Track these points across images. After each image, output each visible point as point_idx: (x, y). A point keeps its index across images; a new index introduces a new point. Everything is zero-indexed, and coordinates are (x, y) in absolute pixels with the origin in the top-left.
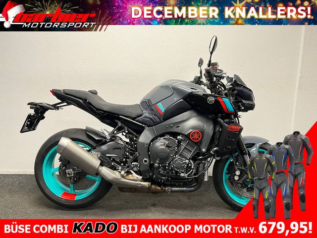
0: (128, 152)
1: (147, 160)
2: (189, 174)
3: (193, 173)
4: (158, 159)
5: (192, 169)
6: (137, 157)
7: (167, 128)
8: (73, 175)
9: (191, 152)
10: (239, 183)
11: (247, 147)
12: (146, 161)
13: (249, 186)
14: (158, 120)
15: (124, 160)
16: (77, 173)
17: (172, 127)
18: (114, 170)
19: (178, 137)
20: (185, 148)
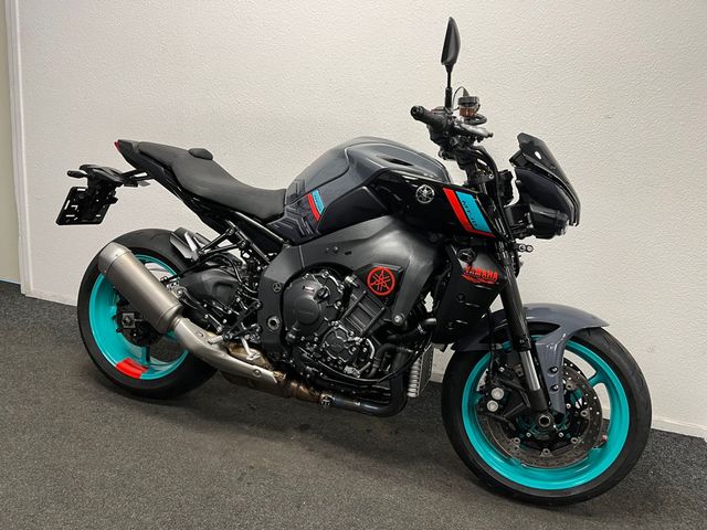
0: (241, 296)
1: (277, 321)
2: (364, 371)
3: (373, 370)
4: (296, 323)
5: (370, 360)
6: (256, 311)
7: (326, 252)
8: (134, 326)
9: (371, 318)
10: (501, 421)
11: (531, 333)
12: (273, 323)
13: (529, 435)
14: (309, 231)
15: (230, 312)
16: (141, 324)
17: (336, 252)
18: (209, 330)
19: (348, 279)
20: (357, 306)
